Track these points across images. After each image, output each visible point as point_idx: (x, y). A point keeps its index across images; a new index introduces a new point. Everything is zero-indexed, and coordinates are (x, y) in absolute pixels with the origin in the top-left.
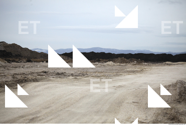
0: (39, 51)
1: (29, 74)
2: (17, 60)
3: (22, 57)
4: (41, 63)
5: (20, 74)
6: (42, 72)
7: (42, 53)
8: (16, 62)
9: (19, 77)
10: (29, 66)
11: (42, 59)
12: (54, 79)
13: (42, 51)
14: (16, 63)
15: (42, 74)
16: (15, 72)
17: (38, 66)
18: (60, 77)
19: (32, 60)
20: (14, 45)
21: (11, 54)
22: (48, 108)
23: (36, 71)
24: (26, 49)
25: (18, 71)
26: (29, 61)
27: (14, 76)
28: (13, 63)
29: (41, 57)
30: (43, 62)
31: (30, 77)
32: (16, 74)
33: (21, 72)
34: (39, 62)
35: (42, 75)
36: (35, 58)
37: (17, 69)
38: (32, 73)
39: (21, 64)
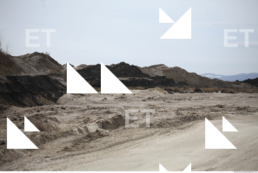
0: (211, 77)
1: (199, 109)
2: (181, 89)
3: (188, 85)
4: (215, 93)
5: (187, 109)
6: (216, 106)
7: (215, 79)
8: (180, 92)
9: (185, 113)
10: (197, 97)
11: (216, 88)
12: (234, 116)
13: (216, 77)
14: (180, 94)
15: (217, 108)
16: (180, 107)
17: (211, 98)
18: (242, 114)
19: (202, 89)
20: (177, 70)
21: (173, 82)
22: (226, 156)
23: (208, 105)
24: (194, 75)
25: (183, 104)
26: (198, 91)
27: (178, 111)
28: (175, 94)
29: (214, 85)
30: (217, 92)
31: (200, 113)
32: (181, 109)
33: (188, 106)
34: (212, 92)
35: (217, 111)
36: (206, 87)
37: (182, 101)
38: (202, 108)
39: (187, 95)
